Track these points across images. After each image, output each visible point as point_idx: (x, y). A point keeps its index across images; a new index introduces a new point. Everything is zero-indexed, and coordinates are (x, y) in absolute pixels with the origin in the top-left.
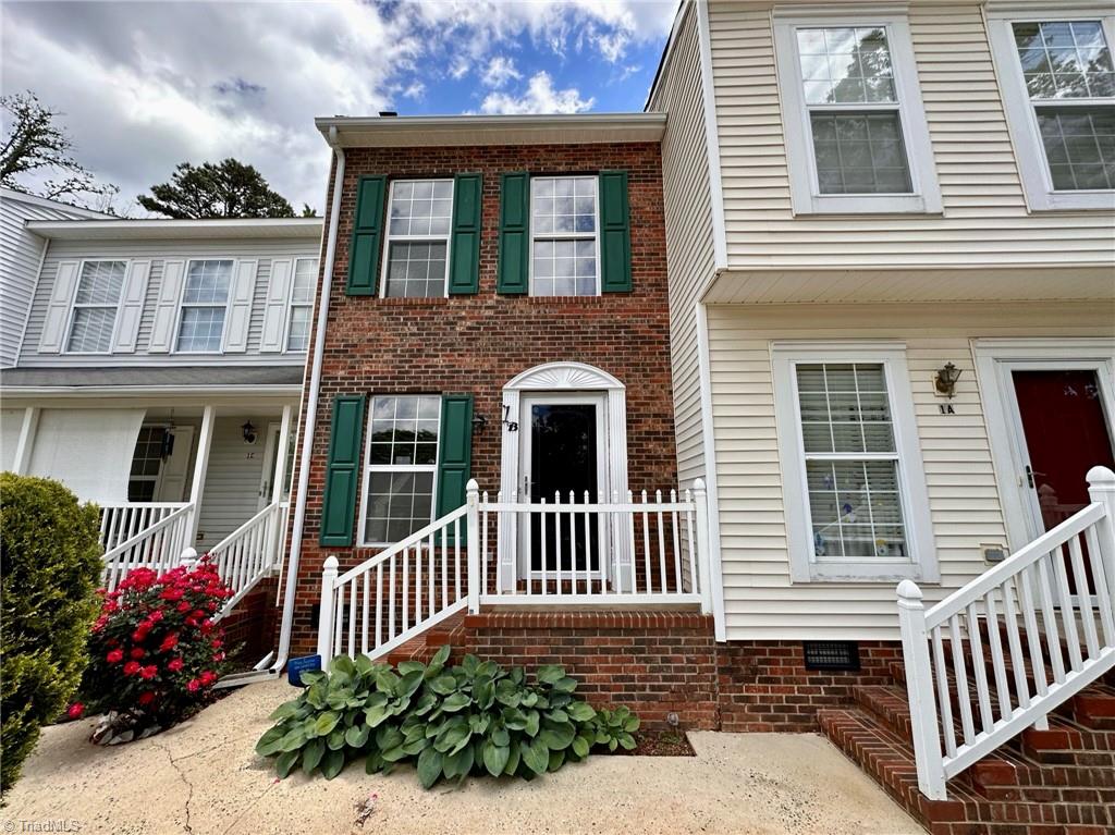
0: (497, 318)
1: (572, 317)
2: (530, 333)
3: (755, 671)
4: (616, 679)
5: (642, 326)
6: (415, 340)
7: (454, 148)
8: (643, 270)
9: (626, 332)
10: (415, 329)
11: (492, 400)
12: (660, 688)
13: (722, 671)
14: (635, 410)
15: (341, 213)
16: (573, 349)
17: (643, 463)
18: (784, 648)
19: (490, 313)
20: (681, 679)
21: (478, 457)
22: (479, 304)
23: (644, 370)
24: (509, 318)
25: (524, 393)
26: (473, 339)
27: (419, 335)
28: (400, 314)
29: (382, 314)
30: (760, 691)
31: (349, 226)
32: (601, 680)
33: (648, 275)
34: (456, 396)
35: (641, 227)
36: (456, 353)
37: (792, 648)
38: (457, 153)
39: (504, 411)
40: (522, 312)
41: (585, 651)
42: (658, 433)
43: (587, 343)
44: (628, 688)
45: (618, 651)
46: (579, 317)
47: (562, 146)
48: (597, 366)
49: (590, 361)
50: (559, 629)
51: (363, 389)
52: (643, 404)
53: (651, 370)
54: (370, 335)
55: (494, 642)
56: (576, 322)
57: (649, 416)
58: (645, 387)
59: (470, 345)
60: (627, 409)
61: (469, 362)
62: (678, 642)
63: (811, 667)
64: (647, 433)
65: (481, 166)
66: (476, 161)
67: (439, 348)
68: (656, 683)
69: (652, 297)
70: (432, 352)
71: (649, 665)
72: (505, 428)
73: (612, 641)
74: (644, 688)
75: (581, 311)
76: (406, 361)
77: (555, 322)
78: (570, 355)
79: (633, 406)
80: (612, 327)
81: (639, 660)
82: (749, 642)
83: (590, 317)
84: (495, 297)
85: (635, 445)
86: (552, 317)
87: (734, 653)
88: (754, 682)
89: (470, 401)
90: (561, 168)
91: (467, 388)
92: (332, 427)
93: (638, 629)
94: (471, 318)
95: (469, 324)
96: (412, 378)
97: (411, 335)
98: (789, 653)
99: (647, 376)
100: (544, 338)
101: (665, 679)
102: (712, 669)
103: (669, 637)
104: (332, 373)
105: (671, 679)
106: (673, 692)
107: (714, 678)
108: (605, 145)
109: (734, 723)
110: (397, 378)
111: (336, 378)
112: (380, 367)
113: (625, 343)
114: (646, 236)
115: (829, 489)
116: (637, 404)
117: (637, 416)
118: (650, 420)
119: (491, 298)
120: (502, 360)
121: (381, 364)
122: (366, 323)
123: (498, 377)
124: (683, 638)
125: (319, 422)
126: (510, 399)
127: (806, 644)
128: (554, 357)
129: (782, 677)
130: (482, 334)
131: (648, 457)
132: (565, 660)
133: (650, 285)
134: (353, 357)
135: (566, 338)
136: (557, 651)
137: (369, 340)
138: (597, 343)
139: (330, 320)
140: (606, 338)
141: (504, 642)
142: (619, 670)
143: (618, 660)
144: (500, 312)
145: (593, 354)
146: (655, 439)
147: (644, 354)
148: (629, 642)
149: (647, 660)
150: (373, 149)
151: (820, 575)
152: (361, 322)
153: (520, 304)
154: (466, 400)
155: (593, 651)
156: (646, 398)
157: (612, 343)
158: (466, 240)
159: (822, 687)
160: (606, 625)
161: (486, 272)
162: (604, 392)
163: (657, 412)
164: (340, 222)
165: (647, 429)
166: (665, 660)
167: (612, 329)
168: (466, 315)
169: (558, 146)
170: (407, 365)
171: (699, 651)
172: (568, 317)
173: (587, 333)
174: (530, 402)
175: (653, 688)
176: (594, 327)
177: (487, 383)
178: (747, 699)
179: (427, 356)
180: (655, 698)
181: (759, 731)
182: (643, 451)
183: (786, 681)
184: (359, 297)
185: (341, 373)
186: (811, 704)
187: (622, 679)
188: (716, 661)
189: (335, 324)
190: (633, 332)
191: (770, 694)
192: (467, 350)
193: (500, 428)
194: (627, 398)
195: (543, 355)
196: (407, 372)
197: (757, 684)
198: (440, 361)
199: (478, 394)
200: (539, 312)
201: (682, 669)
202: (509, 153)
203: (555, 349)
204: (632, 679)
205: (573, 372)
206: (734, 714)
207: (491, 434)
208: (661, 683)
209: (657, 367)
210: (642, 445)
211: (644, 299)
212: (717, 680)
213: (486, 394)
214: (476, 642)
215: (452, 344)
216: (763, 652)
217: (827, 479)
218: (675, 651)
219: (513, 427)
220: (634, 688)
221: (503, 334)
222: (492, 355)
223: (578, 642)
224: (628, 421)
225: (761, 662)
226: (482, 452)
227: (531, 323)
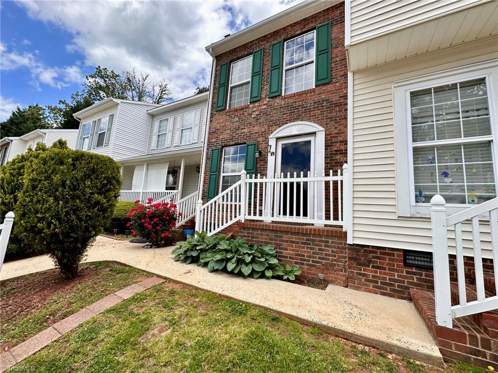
0: (268, 108)
1: (301, 101)
2: (281, 112)
3: (370, 262)
4: (296, 255)
5: (335, 98)
6: (237, 124)
7: (253, 41)
8: (338, 69)
9: (326, 103)
10: (237, 119)
11: (265, 143)
12: (317, 262)
13: (350, 259)
14: (330, 140)
15: (215, 81)
16: (300, 116)
17: (333, 166)
18: (389, 251)
19: (265, 107)
20: (328, 259)
21: (259, 168)
22: (261, 104)
23: (336, 120)
24: (272, 107)
25: (278, 139)
26: (258, 119)
27: (239, 121)
28: (233, 114)
29: (227, 116)
30: (372, 272)
31: (217, 85)
32: (289, 254)
33: (340, 71)
34: (251, 144)
35: (337, 47)
36: (252, 126)
37: (395, 252)
38: (254, 43)
39: (269, 147)
40: (278, 103)
41: (283, 241)
42: (342, 150)
43: (307, 112)
44: (301, 260)
45: (298, 243)
46: (303, 100)
47: (298, 22)
48: (311, 122)
49: (308, 120)
50: (273, 230)
51: (220, 145)
52: (334, 137)
53: (340, 119)
54: (223, 124)
55: (248, 233)
56: (302, 103)
57: (337, 142)
58: (335, 128)
59: (257, 122)
60: (326, 141)
61: (256, 129)
62: (328, 242)
63: (406, 265)
64: (336, 151)
65: (263, 45)
66: (261, 43)
67: (246, 125)
68: (315, 260)
69: (342, 81)
70: (243, 127)
71: (312, 251)
72: (269, 154)
73: (295, 238)
74: (309, 261)
75: (305, 97)
76: (234, 132)
77: (292, 105)
78: (299, 118)
79: (329, 138)
80: (320, 102)
81: (307, 248)
82: (368, 246)
83: (309, 99)
84: (267, 99)
85: (329, 157)
86: (291, 103)
87: (357, 251)
88: (369, 267)
89: (256, 145)
90: (298, 32)
91: (256, 140)
92: (211, 160)
93: (308, 234)
94: (258, 111)
95: (257, 113)
96: (236, 139)
97: (237, 122)
98: (393, 255)
99: (337, 122)
100: (287, 113)
101: (320, 258)
102: (345, 257)
103: (323, 239)
104: (211, 141)
105: (323, 259)
106: (323, 265)
107: (346, 262)
108: (320, 12)
109: (355, 285)
110: (231, 139)
111: (212, 142)
112: (226, 136)
113: (326, 108)
114: (340, 51)
115: (432, 163)
116: (331, 137)
117: (331, 143)
118: (338, 145)
119: (266, 100)
120: (269, 126)
122: (222, 120)
123: (267, 134)
124: (330, 241)
125: (207, 159)
126: (272, 142)
127: (406, 252)
128: (291, 121)
129: (387, 267)
130: (262, 117)
131: (336, 163)
132: (274, 244)
133: (341, 76)
134: (217, 133)
135: (297, 111)
136: (272, 240)
137: (223, 126)
138: (312, 111)
139: (211, 121)
140: (316, 108)
141: (251, 233)
142: (298, 251)
143: (298, 247)
144: (269, 106)
145: (309, 116)
146: (340, 154)
147: (336, 112)
148: (303, 239)
149: (311, 249)
150: (225, 53)
151: (419, 213)
152: (220, 120)
153: (278, 100)
154: (255, 145)
155: (287, 241)
156: (336, 134)
157: (319, 110)
158: (257, 78)
159: (415, 277)
160: (293, 231)
161: (264, 90)
162: (314, 134)
163: (342, 140)
164: (214, 84)
165: (336, 149)
166: (320, 249)
167: (319, 103)
168: (255, 109)
169: (297, 22)
170: (234, 134)
171: (338, 247)
172: (299, 101)
173: (307, 107)
174: (281, 143)
175: (313, 261)
176: (311, 103)
177: (263, 137)
178: (364, 275)
179: (241, 129)
180: (314, 266)
181: (370, 292)
182: (333, 160)
183: (389, 270)
184: (220, 111)
185: (214, 140)
186: (406, 284)
187: (299, 255)
188: (347, 254)
189: (212, 123)
190: (331, 102)
191: (378, 275)
192: (256, 124)
193: (268, 155)
194: (326, 135)
195: (287, 121)
196: (235, 136)
197: (370, 268)
198: (246, 130)
199: (259, 142)
200: (285, 102)
201: (329, 255)
202: (275, 34)
203: (292, 117)
204: (304, 256)
205: (300, 126)
206: (355, 281)
207: (264, 158)
208: (317, 260)
209: (343, 117)
210: (333, 157)
211: (337, 84)
212: (347, 263)
213: (263, 141)
214: (242, 232)
215: (250, 123)
216: (376, 252)
217: (430, 157)
218: (325, 246)
219: (272, 154)
220: (304, 260)
221: (270, 115)
222: (266, 125)
223: (281, 237)
224: (326, 146)
225: (373, 257)
226: (260, 165)
227: (282, 107)
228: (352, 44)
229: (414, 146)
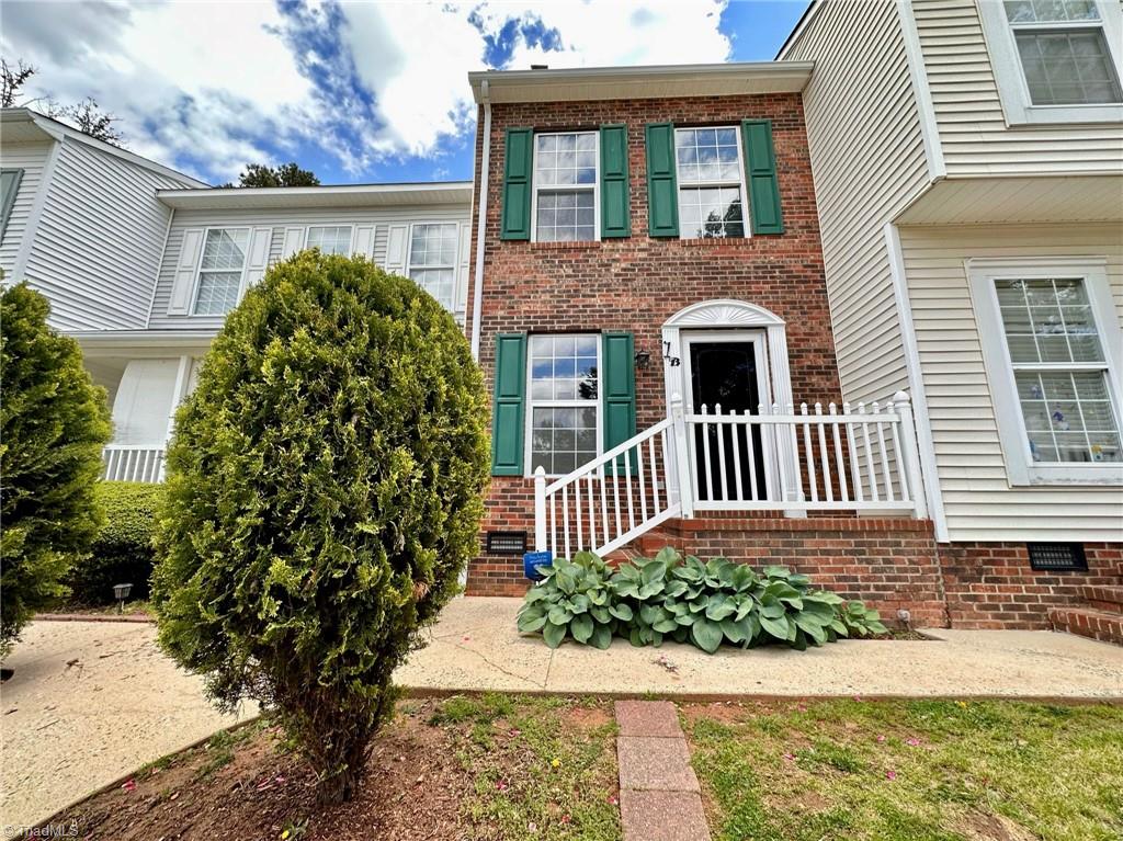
0: (651, 260)
1: (726, 258)
2: (685, 274)
3: (980, 572)
4: (839, 579)
5: (796, 266)
6: (571, 281)
7: (596, 102)
8: (793, 213)
9: (780, 272)
10: (570, 272)
11: (652, 337)
12: (885, 588)
13: (946, 571)
14: (796, 346)
15: (490, 164)
16: (728, 288)
17: (807, 396)
18: (1007, 549)
19: (644, 255)
20: (906, 579)
21: (642, 391)
22: (632, 246)
23: (802, 308)
24: (663, 259)
25: (683, 330)
26: (629, 280)
27: (575, 276)
28: (555, 257)
29: (536, 257)
30: (987, 590)
31: (499, 176)
32: (824, 580)
33: (798, 218)
34: (615, 333)
35: (788, 173)
36: (613, 294)
37: (1017, 549)
38: (600, 107)
39: (665, 347)
40: (675, 254)
41: (805, 553)
42: (820, 367)
43: (743, 283)
44: (851, 588)
45: (838, 553)
46: (732, 258)
47: (703, 98)
48: (754, 303)
49: (748, 299)
50: (778, 531)
51: (522, 328)
52: (803, 340)
53: (808, 308)
54: (527, 277)
55: (712, 544)
56: (730, 263)
57: (809, 351)
58: (804, 324)
59: (627, 285)
60: (788, 346)
61: (626, 301)
62: (898, 544)
63: (1036, 569)
64: (809, 367)
65: (624, 118)
66: (619, 114)
67: (596, 288)
68: (880, 583)
69: (803, 238)
70: (589, 293)
71: (870, 567)
72: (667, 363)
73: (832, 542)
74: (868, 588)
75: (733, 252)
76: (564, 302)
77: (709, 263)
78: (727, 293)
79: (793, 342)
80: (766, 267)
81: (860, 561)
82: (972, 544)
83: (744, 258)
84: (648, 240)
85: (798, 379)
86: (705, 258)
87: (957, 554)
88: (980, 582)
89: (630, 338)
90: (704, 119)
91: (627, 326)
92: (496, 363)
93: (857, 531)
94: (625, 260)
95: (623, 265)
96: (570, 317)
97: (568, 276)
98: (1013, 553)
99: (805, 313)
100: (699, 279)
101: (889, 579)
102: (936, 570)
103: (889, 539)
104: (492, 313)
105: (895, 579)
106: (898, 591)
107: (938, 578)
108: (746, 97)
109: (964, 620)
110: (556, 317)
111: (496, 318)
112: (538, 307)
113: (780, 282)
114: (794, 181)
115: (1038, 398)
116: (796, 340)
117: (798, 351)
118: (811, 356)
119: (643, 241)
120: (659, 299)
121: (540, 305)
122: (522, 267)
123: (656, 315)
124: (903, 541)
125: (483, 359)
126: (670, 335)
127: (1032, 546)
128: (709, 296)
129: (1008, 577)
130: (637, 275)
131: (812, 390)
132: (785, 561)
133: (801, 227)
134: (511, 297)
135: (722, 278)
136: (778, 552)
137: (527, 282)
138: (753, 283)
139: (486, 263)
140: (760, 278)
141: (723, 544)
142: (841, 570)
143: (840, 561)
144: (653, 254)
145: (749, 293)
146: (818, 373)
147: (800, 292)
148: (849, 544)
149: (869, 562)
150: (517, 104)
151: (1041, 479)
152: (515, 266)
153: (672, 247)
154: (627, 337)
155: (814, 553)
156: (805, 334)
157: (768, 283)
158: (616, 188)
159: (1050, 587)
160: (825, 528)
161: (636, 217)
162: (763, 328)
163: (817, 347)
164: (490, 173)
165: (809, 363)
166: (886, 561)
167: (766, 271)
168: (620, 256)
169: (699, 98)
170: (565, 305)
171: (920, 553)
172: (721, 258)
173: (741, 273)
174: (688, 339)
175: (877, 588)
176: (748, 267)
177: (645, 321)
178: (975, 598)
179: (584, 296)
180: (881, 597)
181: (989, 628)
182: (807, 385)
183: (1013, 581)
184: (514, 241)
185: (501, 313)
186: (1040, 602)
187: (845, 579)
188: (938, 562)
189: (491, 267)
190: (787, 272)
191: (998, 593)
192: (624, 290)
193: (662, 363)
194: (787, 334)
195: (699, 294)
196: (565, 311)
197: (983, 584)
198: (597, 301)
199: (636, 331)
200: (692, 254)
201: (906, 570)
202: (652, 104)
203: (711, 289)
204: (856, 579)
205: (737, 310)
206: (963, 612)
207: (653, 369)
208: (884, 583)
209: (814, 304)
210: (804, 379)
211: (797, 240)
212: (942, 581)
213: (645, 331)
214: (695, 544)
215: (609, 285)
216: (987, 554)
217: (1034, 389)
218: (896, 553)
219: (675, 362)
220: (859, 588)
221: (659, 275)
222: (649, 295)
223: (797, 544)
224: (790, 357)
225: (985, 563)
226: (644, 386)
227: (686, 264)
228: (949, 176)
229: (1015, 368)
